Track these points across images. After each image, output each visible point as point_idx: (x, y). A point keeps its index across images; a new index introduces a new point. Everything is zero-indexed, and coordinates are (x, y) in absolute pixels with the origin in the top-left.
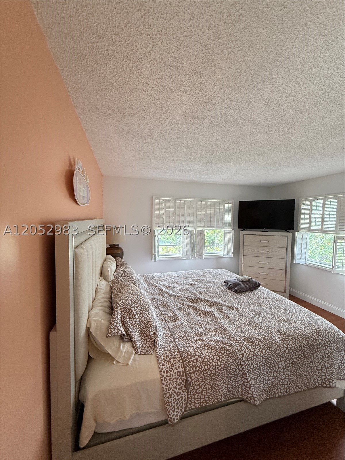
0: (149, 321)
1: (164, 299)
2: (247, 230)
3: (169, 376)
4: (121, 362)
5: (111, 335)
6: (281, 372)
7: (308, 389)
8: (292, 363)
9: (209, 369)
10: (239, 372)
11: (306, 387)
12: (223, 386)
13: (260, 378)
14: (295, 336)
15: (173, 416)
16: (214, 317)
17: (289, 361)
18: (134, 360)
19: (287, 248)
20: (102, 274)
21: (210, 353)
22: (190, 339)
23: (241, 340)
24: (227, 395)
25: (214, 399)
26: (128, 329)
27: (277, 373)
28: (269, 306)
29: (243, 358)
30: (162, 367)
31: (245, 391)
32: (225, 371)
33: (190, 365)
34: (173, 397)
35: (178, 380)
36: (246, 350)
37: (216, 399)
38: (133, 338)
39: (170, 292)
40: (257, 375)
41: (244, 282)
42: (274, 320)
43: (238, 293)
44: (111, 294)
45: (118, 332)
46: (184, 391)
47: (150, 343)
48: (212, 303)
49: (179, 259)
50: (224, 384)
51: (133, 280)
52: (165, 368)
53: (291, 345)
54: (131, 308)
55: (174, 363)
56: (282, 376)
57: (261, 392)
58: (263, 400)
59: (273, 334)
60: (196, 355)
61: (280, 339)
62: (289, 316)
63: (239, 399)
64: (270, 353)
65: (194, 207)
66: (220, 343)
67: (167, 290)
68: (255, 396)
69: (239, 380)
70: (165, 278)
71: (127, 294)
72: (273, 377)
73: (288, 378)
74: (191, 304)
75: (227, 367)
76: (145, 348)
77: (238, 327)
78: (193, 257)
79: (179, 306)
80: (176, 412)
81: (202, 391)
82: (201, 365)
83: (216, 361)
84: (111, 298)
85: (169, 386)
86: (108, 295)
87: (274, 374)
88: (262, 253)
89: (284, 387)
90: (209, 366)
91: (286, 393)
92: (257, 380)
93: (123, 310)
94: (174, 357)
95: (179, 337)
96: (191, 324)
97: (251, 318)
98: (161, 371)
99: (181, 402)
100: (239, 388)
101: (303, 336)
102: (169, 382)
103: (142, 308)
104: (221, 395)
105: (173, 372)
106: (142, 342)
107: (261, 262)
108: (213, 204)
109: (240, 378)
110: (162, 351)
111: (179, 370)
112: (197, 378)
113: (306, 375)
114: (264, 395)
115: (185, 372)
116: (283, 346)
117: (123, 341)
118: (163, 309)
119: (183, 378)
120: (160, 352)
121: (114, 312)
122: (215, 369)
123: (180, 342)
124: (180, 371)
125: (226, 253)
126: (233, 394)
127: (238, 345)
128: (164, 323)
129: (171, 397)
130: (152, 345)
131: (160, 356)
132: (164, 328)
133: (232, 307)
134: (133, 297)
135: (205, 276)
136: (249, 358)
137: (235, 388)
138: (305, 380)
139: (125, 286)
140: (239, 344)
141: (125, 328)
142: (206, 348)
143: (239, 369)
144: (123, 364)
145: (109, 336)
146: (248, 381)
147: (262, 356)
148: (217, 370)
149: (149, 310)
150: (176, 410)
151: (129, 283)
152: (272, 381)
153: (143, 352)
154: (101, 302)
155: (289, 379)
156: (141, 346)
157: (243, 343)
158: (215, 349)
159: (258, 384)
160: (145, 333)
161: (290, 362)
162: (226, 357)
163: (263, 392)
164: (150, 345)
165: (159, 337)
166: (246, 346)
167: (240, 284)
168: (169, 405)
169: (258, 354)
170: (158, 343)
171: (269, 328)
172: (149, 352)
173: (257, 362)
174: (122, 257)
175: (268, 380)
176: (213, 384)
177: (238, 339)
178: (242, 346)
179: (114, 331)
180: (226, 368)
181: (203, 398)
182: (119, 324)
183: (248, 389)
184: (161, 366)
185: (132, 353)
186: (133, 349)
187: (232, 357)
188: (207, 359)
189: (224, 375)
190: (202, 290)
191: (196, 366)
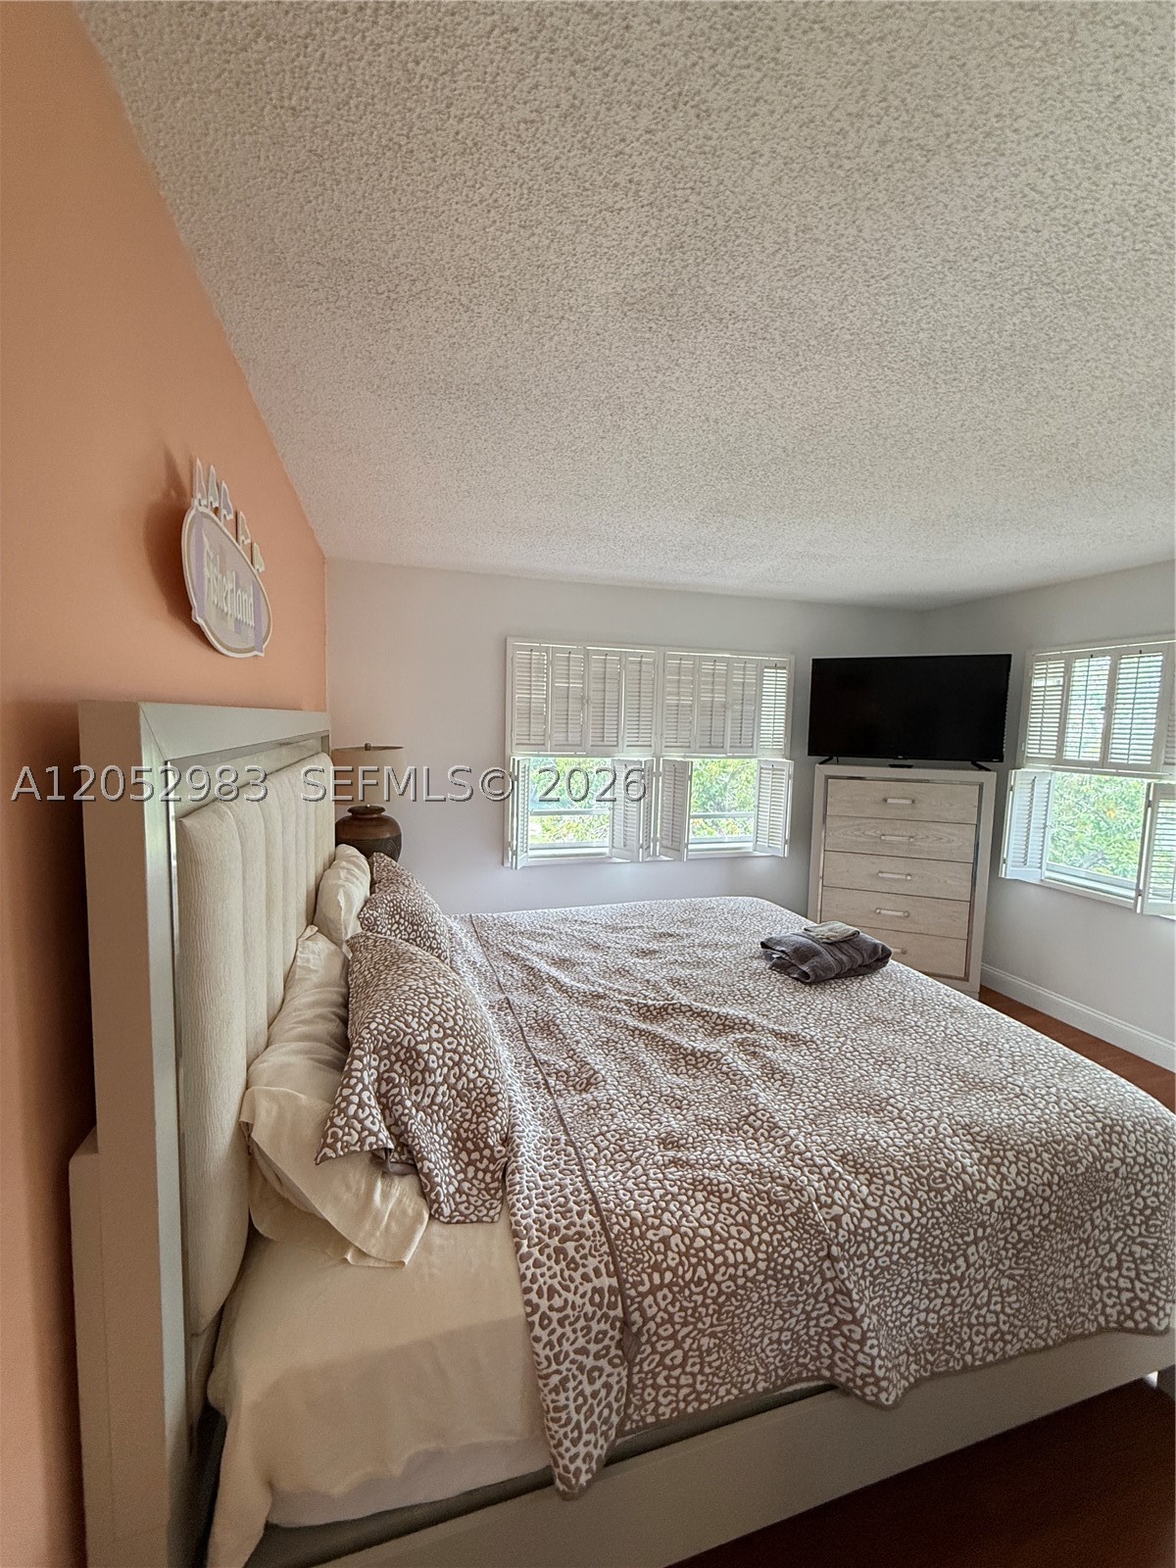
0: (486, 1091)
1: (543, 1005)
2: (838, 763)
3: (560, 1310)
4: (373, 1252)
5: (335, 1151)
6: (977, 1281)
7: (1071, 1339)
8: (1014, 1246)
9: (710, 1278)
10: (823, 1285)
11: (1063, 1331)
12: (762, 1336)
13: (900, 1303)
14: (1027, 1147)
15: (573, 1459)
16: (727, 1074)
17: (1006, 1239)
18: (426, 1245)
19: (978, 827)
20: (316, 914)
21: (716, 1215)
22: (638, 1158)
23: (829, 1165)
24: (777, 1368)
25: (729, 1386)
26: (406, 1124)
27: (961, 1284)
28: (925, 1034)
29: (837, 1234)
30: (534, 1275)
31: (845, 1353)
32: (770, 1281)
33: (640, 1261)
34: (574, 1389)
35: (593, 1324)
36: (848, 1201)
37: (734, 1385)
38: (423, 1159)
39: (567, 980)
40: (891, 1292)
41: (833, 944)
42: (946, 1086)
43: (810, 984)
44: (344, 990)
45: (362, 1141)
46: (617, 1361)
47: (488, 1178)
48: (718, 1022)
49: (596, 861)
50: (767, 1331)
51: (432, 935)
52: (542, 1275)
53: (1015, 1181)
54: (417, 1043)
55: (577, 1257)
56: (979, 1293)
57: (901, 1354)
58: (907, 1384)
59: (948, 1140)
60: (662, 1223)
61: (971, 1158)
62: (1000, 1070)
63: (821, 1383)
64: (937, 1214)
65: (653, 680)
66: (753, 1173)
67: (554, 972)
68: (880, 1373)
69: (822, 1312)
70: (548, 928)
71: (404, 992)
72: (948, 1301)
73: (999, 1299)
74: (644, 1026)
75: (779, 1267)
76: (468, 1195)
77: (815, 1111)
78: (649, 855)
79: (600, 1032)
80: (587, 1444)
81: (685, 1358)
82: (681, 1263)
83: (740, 1246)
84: (346, 1005)
85: (560, 1345)
86: (333, 995)
87: (948, 1290)
88: (890, 843)
89: (984, 1334)
90: (711, 1268)
91: (990, 1358)
92: (889, 1311)
93: (385, 1052)
94: (577, 1233)
95: (599, 1152)
96: (642, 1101)
97: (862, 1076)
98: (527, 1291)
99: (604, 1403)
100: (820, 1341)
101: (1057, 1149)
102: (559, 1331)
103: (459, 1044)
104: (756, 1371)
105: (575, 1293)
106: (457, 1173)
107: (885, 875)
108: (721, 667)
109: (826, 1305)
110: (532, 1210)
111: (597, 1283)
112: (666, 1311)
113: (1065, 1290)
114: (913, 1367)
115: (619, 1291)
116: (984, 1186)
117: (385, 1174)
118: (540, 1044)
119: (612, 1313)
120: (525, 1212)
121: (351, 1063)
122: (734, 1278)
123: (601, 1173)
124: (602, 1289)
125: (763, 842)
126: (798, 1365)
127: (819, 1181)
128: (543, 1099)
129: (566, 1390)
130: (496, 1184)
131: (525, 1228)
132: (542, 1115)
133: (792, 1036)
134: (425, 1003)
135: (691, 923)
136: (860, 1231)
137: (806, 1342)
138: (1060, 1308)
139: (397, 960)
140: (824, 1179)
141: (390, 1121)
142: (700, 1196)
143: (822, 1273)
144: (382, 1265)
145: (325, 1158)
146: (854, 1317)
147: (906, 1226)
148: (744, 1280)
149: (488, 1051)
150: (586, 1437)
151: (413, 949)
152: (943, 1312)
153: (461, 1214)
154: (303, 1022)
155: (1002, 1303)
156: (452, 1189)
157: (837, 1175)
158: (735, 1200)
159: (891, 1325)
160: (471, 1140)
161: (1007, 1242)
162: (775, 1231)
163: (909, 1355)
164: (487, 1184)
165: (523, 1155)
166: (848, 1188)
167: (817, 953)
168: (560, 1419)
169: (892, 1215)
170: (518, 1175)
171: (929, 1117)
172: (485, 1212)
173: (889, 1248)
174: (394, 855)
175: (927, 1311)
176: (725, 1333)
177: (817, 1159)
178: (836, 1188)
179: (345, 1138)
180: (776, 1273)
181: (687, 1385)
182: (370, 1107)
183: (856, 1347)
184: (528, 1268)
185: (418, 1218)
186: (421, 1202)
187: (796, 1228)
188: (704, 1238)
189: (767, 1299)
190: (682, 973)
191: (664, 1265)
